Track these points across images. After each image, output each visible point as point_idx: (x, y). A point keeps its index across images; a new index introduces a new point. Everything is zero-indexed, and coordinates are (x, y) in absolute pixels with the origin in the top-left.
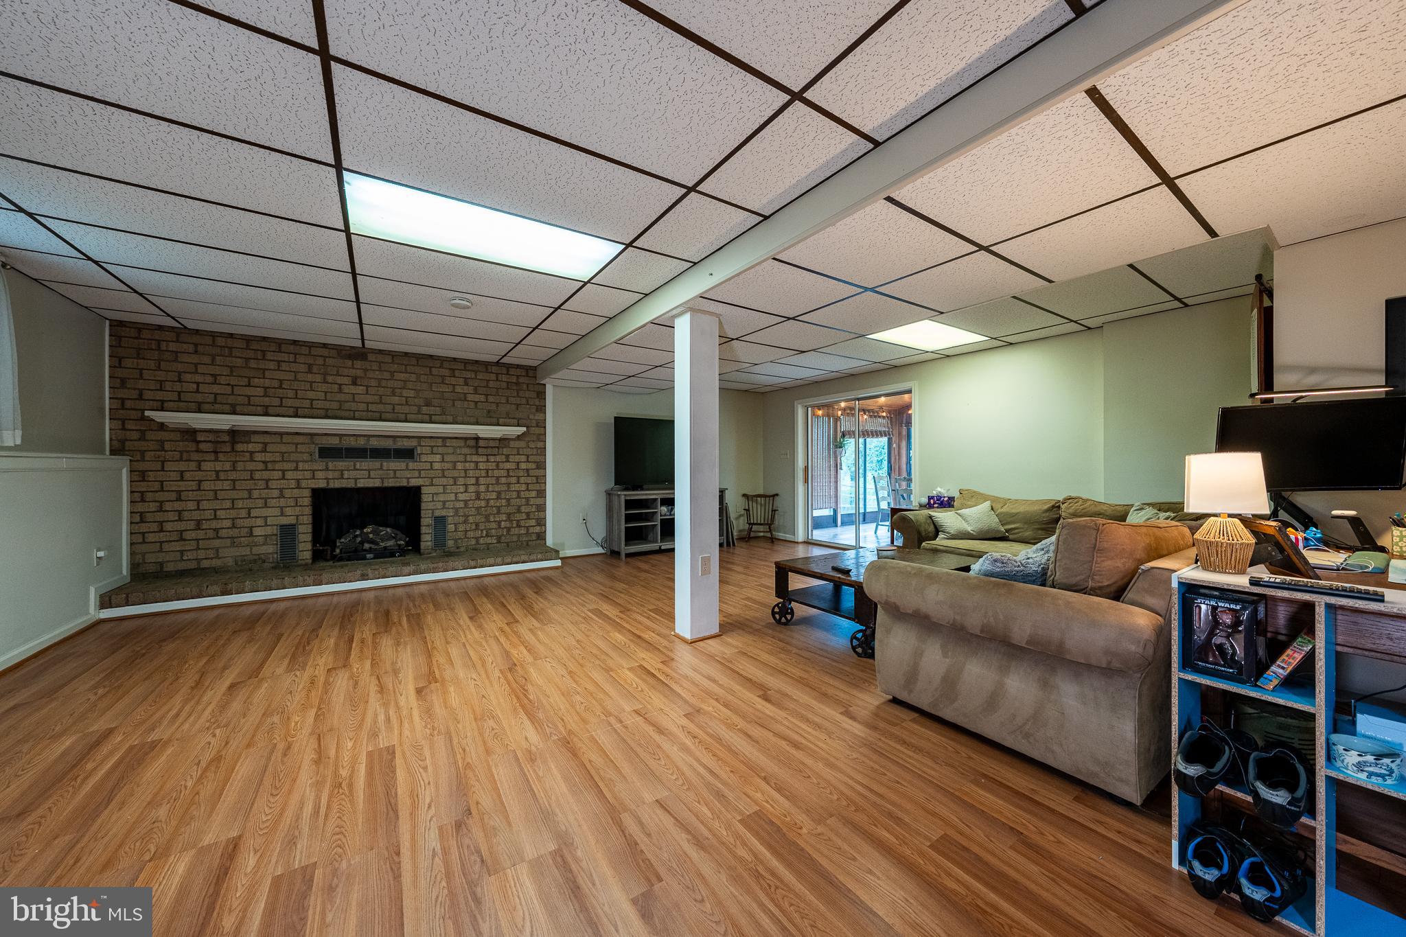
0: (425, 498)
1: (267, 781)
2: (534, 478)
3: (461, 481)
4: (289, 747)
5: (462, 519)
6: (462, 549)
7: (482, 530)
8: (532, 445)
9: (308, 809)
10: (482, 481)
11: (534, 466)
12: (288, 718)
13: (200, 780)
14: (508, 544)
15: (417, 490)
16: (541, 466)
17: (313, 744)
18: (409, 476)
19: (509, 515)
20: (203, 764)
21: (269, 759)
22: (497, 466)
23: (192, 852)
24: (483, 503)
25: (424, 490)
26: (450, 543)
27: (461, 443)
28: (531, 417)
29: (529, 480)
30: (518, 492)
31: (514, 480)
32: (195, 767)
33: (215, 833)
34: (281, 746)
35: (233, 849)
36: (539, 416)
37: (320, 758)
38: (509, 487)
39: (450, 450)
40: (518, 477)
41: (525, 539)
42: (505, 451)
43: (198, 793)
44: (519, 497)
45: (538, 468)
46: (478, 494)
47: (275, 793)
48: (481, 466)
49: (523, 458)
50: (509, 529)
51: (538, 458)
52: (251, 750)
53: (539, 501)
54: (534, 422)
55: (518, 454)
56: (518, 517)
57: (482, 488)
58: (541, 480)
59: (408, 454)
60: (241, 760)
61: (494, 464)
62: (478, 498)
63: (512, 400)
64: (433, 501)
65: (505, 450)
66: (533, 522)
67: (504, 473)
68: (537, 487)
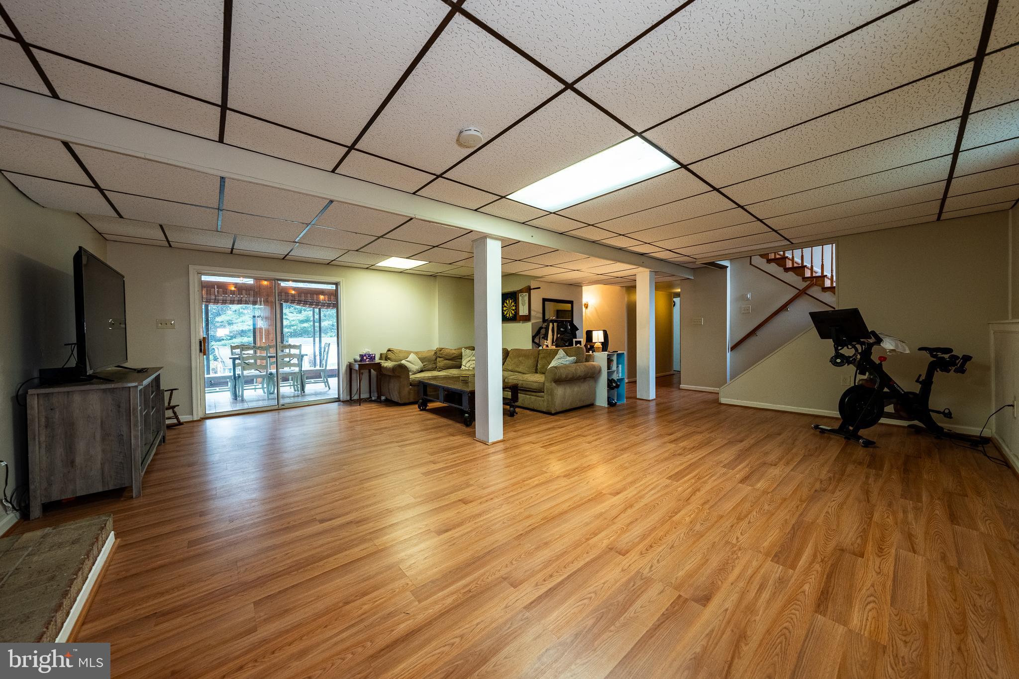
1: (723, 493)
4: (705, 503)
9: (713, 478)
12: (691, 522)
13: (750, 512)
17: (692, 500)
20: (747, 520)
21: (716, 503)
23: (755, 487)
32: (751, 521)
33: (746, 489)
34: (707, 506)
35: (742, 481)
37: (696, 491)
43: (751, 506)
47: (722, 489)
52: (721, 513)
60: (728, 510)
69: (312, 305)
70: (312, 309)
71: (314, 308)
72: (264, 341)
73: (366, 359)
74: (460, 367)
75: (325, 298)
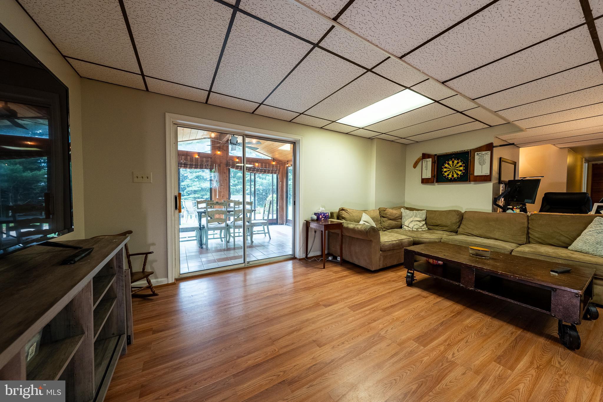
69: (251, 170)
70: (249, 173)
71: (251, 173)
72: (217, 197)
73: (322, 218)
74: (401, 227)
75: (259, 165)
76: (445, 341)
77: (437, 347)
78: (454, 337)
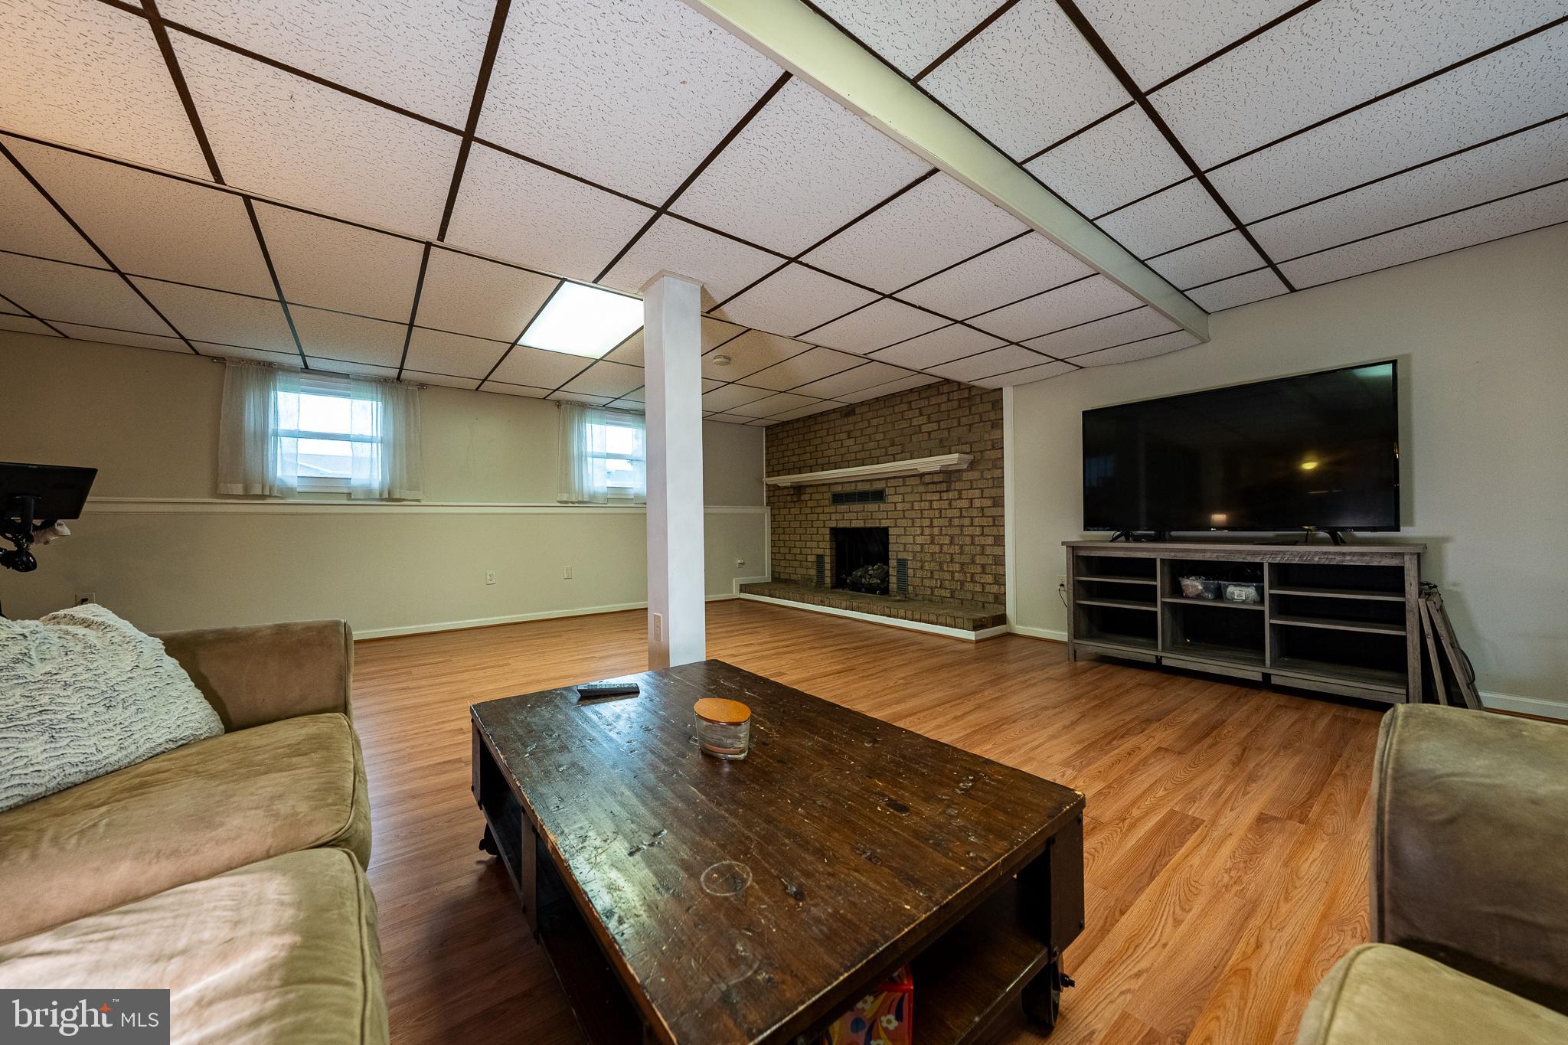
0: (892, 539)
2: (990, 519)
3: (918, 523)
5: (919, 564)
6: (920, 598)
7: (936, 580)
8: (987, 475)
10: (936, 522)
11: (989, 503)
14: (962, 601)
15: (886, 530)
16: (998, 502)
18: (880, 518)
19: (962, 565)
22: (950, 504)
24: (937, 549)
25: (891, 531)
26: (910, 588)
27: (917, 481)
28: (986, 437)
29: (984, 522)
30: (972, 537)
31: (967, 521)
36: (995, 435)
38: (962, 530)
39: (909, 489)
40: (972, 518)
41: (981, 599)
42: (958, 486)
44: (973, 543)
45: (994, 505)
46: (932, 536)
48: (936, 505)
49: (977, 493)
50: (962, 583)
51: (994, 492)
53: (996, 551)
54: (989, 443)
55: (972, 488)
56: (973, 569)
57: (936, 531)
58: (998, 521)
59: (878, 496)
61: (947, 502)
62: (932, 542)
63: (964, 420)
64: (897, 543)
65: (957, 484)
66: (989, 579)
67: (956, 513)
68: (994, 531)
76: (1133, 826)
77: (1147, 814)
78: (1112, 837)
